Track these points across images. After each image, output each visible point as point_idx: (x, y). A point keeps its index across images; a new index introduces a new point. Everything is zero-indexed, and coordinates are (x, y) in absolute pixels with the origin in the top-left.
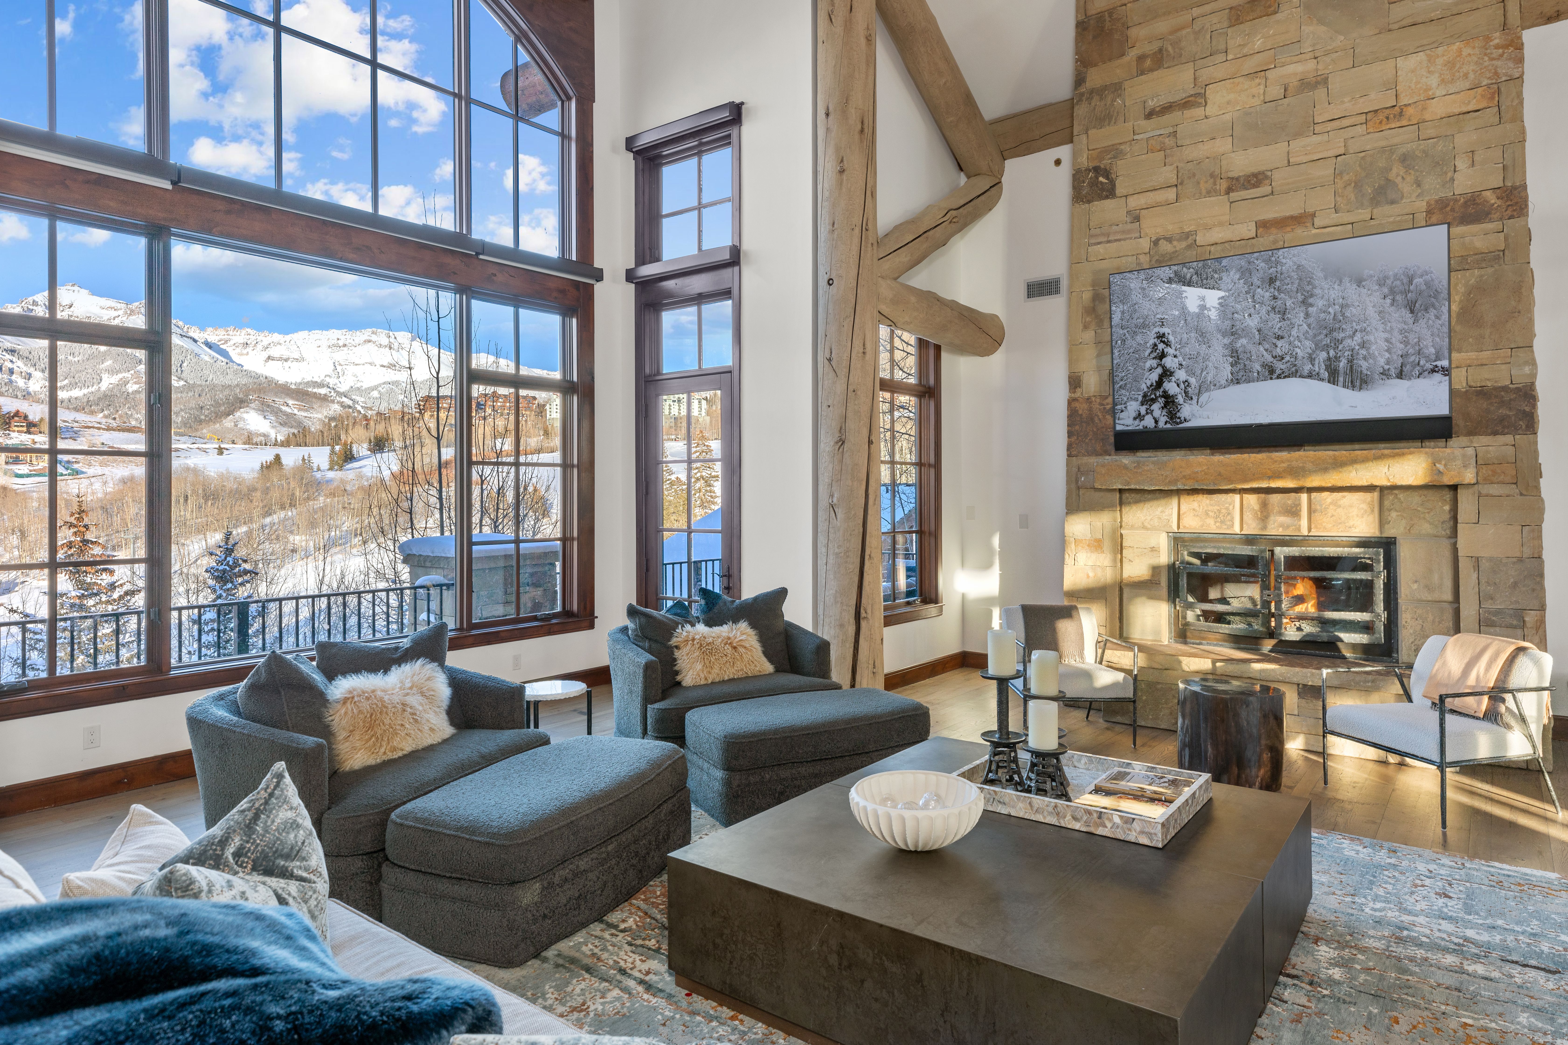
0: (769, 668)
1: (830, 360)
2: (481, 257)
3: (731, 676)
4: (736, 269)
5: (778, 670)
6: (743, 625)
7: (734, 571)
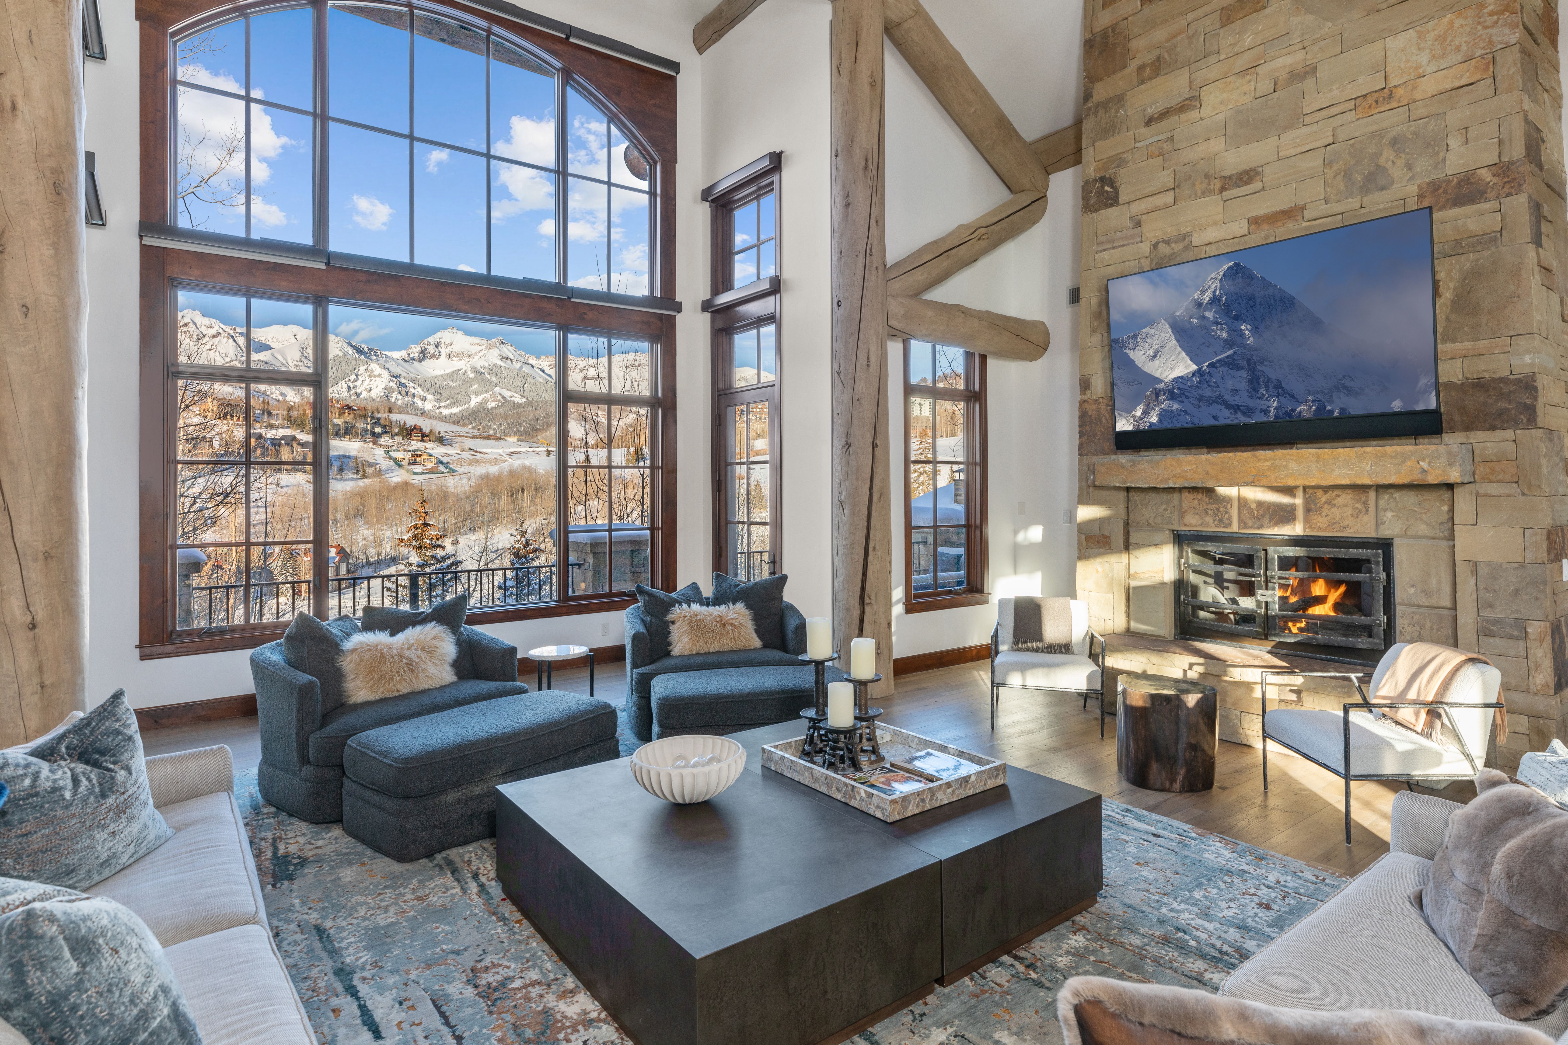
0: (757, 643)
1: (838, 373)
2: (573, 300)
3: (717, 650)
4: (778, 296)
5: (766, 646)
6: (740, 606)
7: (777, 559)
